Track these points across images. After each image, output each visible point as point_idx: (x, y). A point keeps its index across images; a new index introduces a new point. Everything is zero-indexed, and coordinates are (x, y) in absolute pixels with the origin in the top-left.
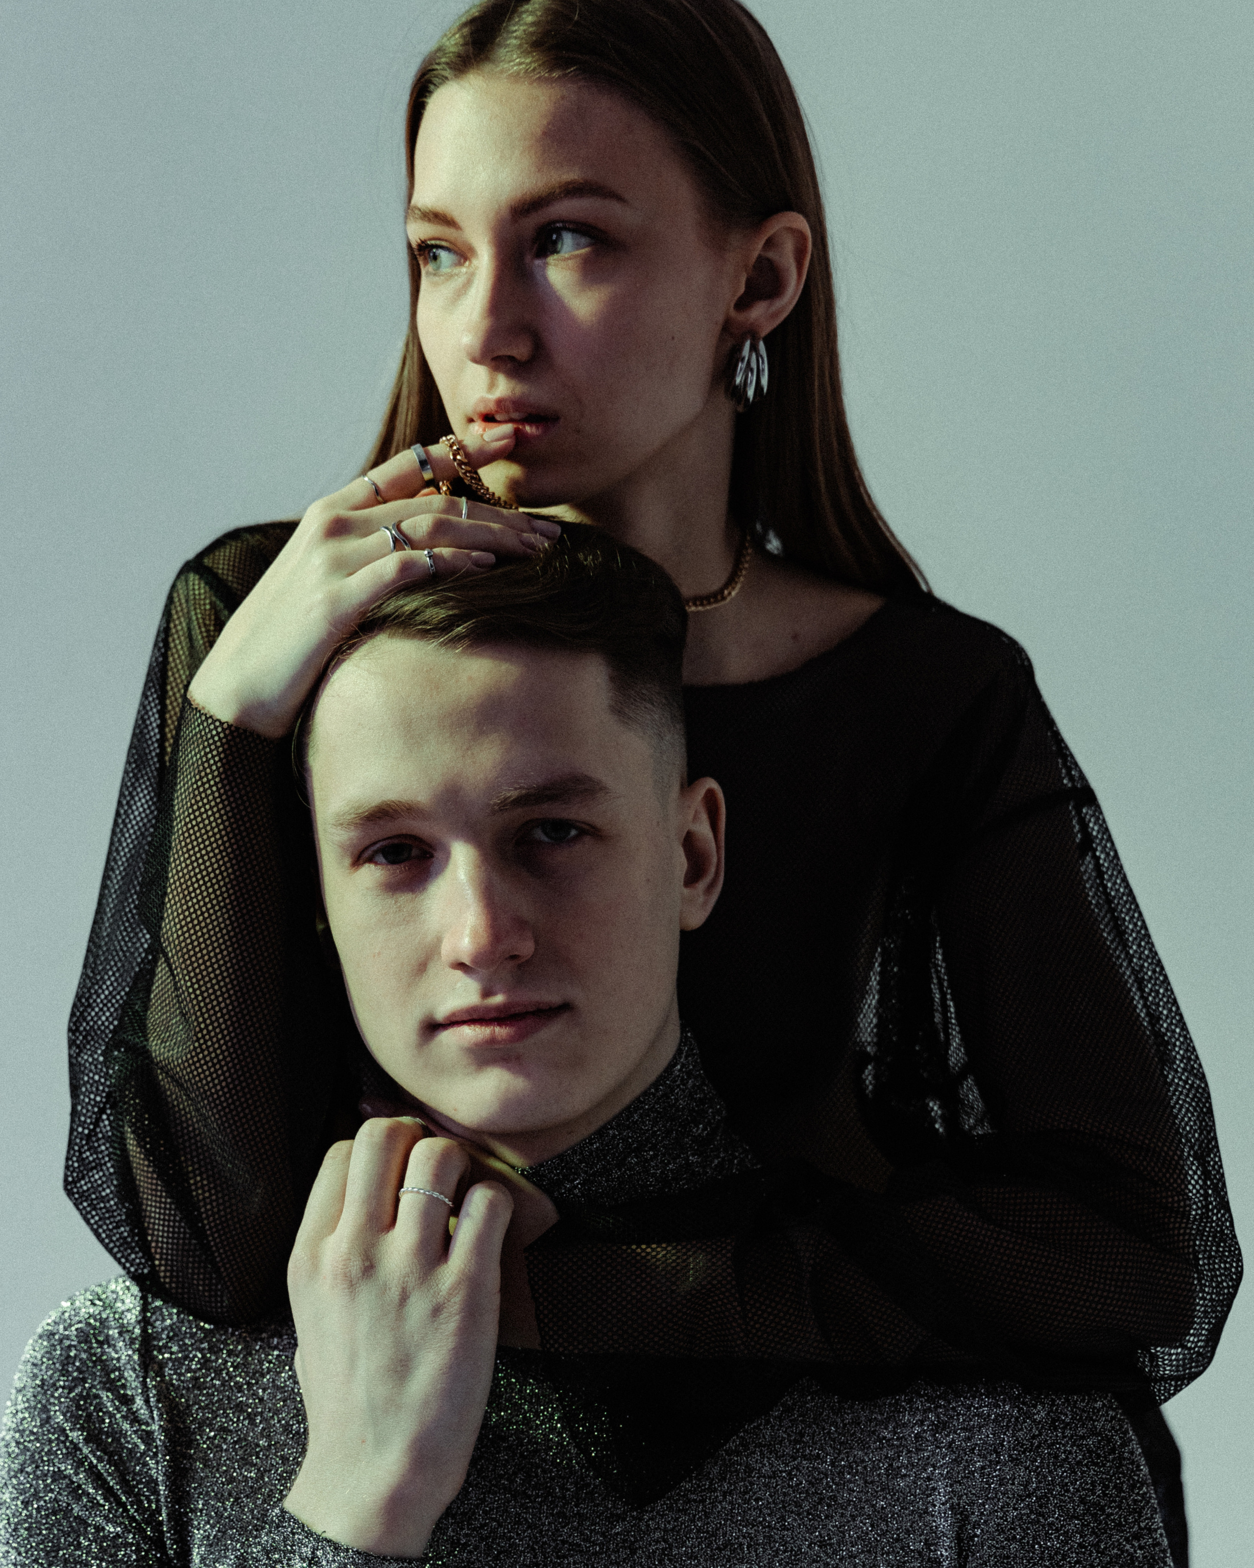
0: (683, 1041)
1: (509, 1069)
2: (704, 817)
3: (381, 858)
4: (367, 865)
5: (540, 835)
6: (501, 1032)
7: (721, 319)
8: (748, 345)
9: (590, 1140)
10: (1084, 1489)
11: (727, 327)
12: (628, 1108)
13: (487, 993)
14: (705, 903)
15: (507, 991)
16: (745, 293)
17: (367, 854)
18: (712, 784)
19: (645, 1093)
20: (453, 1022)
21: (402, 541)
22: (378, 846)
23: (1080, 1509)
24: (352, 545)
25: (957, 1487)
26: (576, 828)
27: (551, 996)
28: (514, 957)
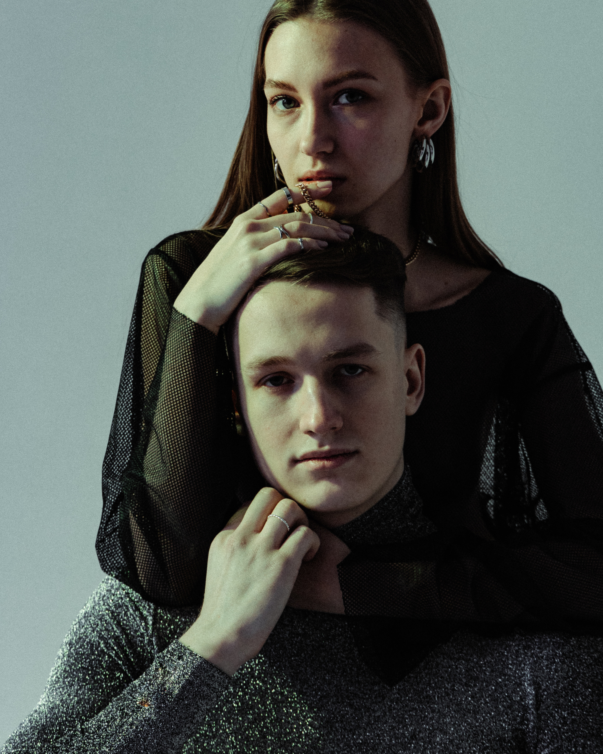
0: (406, 468)
1: (330, 481)
2: (416, 362)
3: (269, 384)
4: (263, 387)
5: (344, 372)
6: (327, 463)
7: (412, 130)
8: (425, 141)
9: (366, 514)
10: (593, 676)
11: (414, 133)
12: (382, 500)
13: (321, 445)
14: (416, 404)
15: (330, 444)
16: (423, 116)
17: (263, 381)
18: (420, 347)
19: (390, 493)
20: (306, 458)
21: (285, 234)
22: (269, 377)
23: (591, 685)
24: (260, 235)
25: (536, 673)
26: (361, 368)
27: (351, 447)
28: (334, 428)
